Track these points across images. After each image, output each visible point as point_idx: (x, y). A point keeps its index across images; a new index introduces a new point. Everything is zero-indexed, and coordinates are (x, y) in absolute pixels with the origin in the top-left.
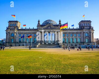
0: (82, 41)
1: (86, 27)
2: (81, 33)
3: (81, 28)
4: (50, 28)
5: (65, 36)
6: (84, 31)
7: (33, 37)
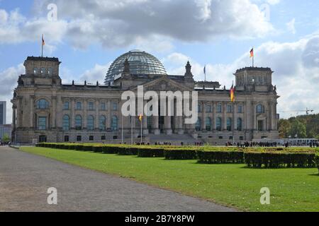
0: (248, 128)
1: (260, 85)
2: (244, 103)
3: (245, 87)
4: (167, 86)
5: (202, 112)
6: (255, 98)
7: (109, 111)
